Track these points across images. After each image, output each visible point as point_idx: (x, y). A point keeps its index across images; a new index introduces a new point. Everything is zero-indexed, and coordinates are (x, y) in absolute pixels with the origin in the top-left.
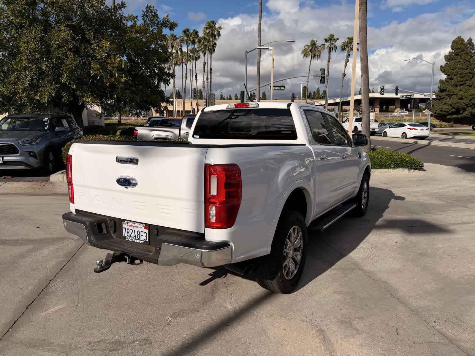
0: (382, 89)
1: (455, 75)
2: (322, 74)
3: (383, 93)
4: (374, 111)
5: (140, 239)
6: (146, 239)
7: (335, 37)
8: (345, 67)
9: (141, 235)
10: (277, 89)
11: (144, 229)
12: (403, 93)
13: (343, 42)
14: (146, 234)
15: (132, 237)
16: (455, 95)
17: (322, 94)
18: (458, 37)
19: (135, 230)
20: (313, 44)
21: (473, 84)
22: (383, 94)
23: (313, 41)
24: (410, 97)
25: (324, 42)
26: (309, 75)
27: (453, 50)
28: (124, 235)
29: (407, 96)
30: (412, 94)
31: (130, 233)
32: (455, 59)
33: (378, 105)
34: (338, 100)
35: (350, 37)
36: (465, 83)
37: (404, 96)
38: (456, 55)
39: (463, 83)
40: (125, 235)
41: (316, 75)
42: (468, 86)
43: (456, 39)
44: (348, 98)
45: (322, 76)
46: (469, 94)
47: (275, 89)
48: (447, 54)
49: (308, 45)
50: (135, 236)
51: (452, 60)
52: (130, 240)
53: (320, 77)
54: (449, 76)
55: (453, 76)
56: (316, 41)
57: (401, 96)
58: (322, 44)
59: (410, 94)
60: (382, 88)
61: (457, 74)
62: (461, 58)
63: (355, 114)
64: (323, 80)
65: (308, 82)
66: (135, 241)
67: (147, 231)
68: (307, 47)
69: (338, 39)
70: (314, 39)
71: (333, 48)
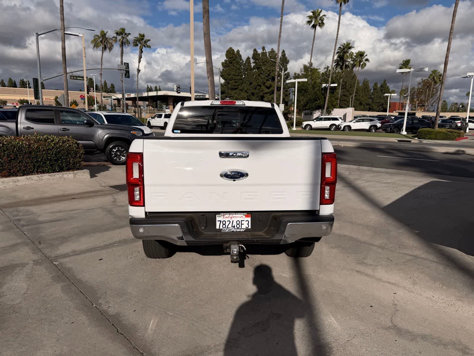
0: (178, 88)
1: (231, 80)
2: (126, 68)
3: (179, 91)
4: (169, 108)
5: (240, 228)
6: (247, 226)
7: (127, 32)
8: (139, 63)
9: (242, 224)
10: (79, 80)
11: (246, 217)
12: (197, 93)
13: (135, 37)
14: (247, 222)
15: (230, 228)
16: (232, 97)
17: (110, 88)
18: (230, 48)
19: (233, 221)
20: (103, 35)
21: (243, 89)
22: (179, 93)
23: (102, 32)
24: (203, 97)
25: (115, 35)
26: (102, 67)
27: (227, 58)
28: (217, 227)
29: (201, 96)
30: (204, 94)
31: (227, 225)
32: (230, 67)
33: (172, 103)
34: (133, 95)
35: (142, 33)
36: (238, 88)
37: (198, 96)
38: (230, 63)
39: (237, 87)
40: (219, 227)
41: (120, 69)
42: (240, 90)
43: (229, 49)
44: (143, 94)
45: (126, 70)
46: (241, 97)
47: (76, 79)
48: (223, 61)
49: (98, 36)
50: (233, 226)
51: (227, 67)
52: (227, 231)
53: (125, 71)
54: (227, 80)
55: (229, 81)
56: (106, 33)
57: (195, 96)
58: (113, 36)
59: (202, 94)
60: (178, 86)
61: (231, 79)
62: (234, 66)
63: (150, 110)
64: (127, 74)
65: (102, 74)
66: (234, 231)
67: (249, 219)
68: (97, 37)
69: (129, 34)
70: (104, 30)
71: (125, 43)
